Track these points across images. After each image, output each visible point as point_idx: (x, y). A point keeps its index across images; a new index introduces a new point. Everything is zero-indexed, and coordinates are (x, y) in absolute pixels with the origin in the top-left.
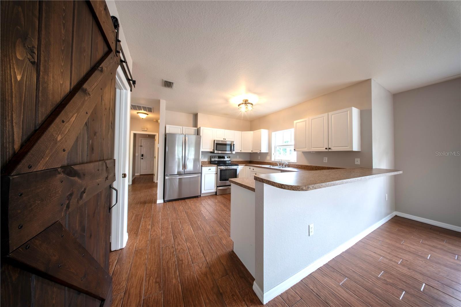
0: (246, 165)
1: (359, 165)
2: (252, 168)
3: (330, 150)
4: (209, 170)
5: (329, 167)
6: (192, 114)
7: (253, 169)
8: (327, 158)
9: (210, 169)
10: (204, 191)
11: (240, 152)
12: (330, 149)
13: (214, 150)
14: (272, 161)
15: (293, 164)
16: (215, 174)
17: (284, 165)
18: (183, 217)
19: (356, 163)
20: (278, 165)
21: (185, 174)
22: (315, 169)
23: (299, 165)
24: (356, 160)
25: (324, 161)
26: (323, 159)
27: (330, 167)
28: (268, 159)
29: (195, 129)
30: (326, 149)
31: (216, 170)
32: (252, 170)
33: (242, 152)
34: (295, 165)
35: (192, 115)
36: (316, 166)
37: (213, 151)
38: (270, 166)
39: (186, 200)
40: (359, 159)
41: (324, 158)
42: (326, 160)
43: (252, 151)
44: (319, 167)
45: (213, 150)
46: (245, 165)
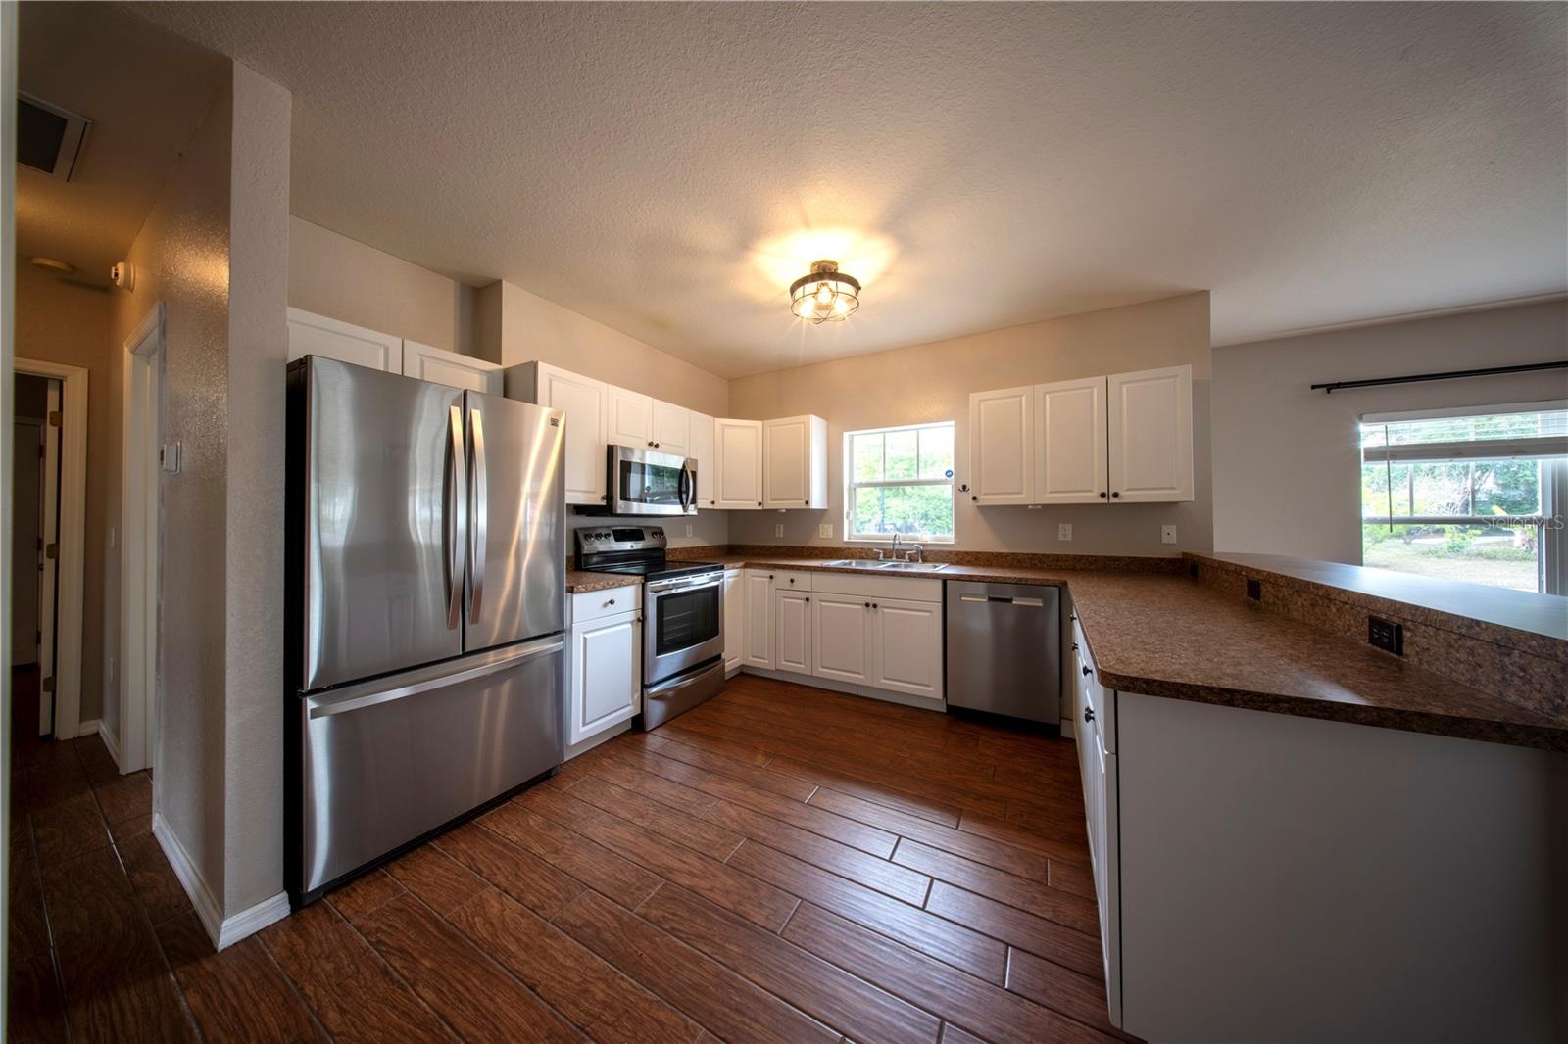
0: (745, 566)
1: (1173, 544)
2: (782, 576)
3: (1113, 500)
4: (605, 605)
5: (1081, 556)
6: (449, 275)
7: (792, 581)
8: (1069, 527)
9: (612, 602)
10: (582, 729)
11: (712, 507)
12: (1116, 495)
13: (609, 497)
14: (846, 543)
15: (943, 552)
16: (632, 622)
17: (907, 557)
18: (600, 996)
19: (1166, 539)
20: (882, 555)
21: (465, 655)
22: (1028, 565)
23: (967, 553)
24: (1165, 529)
25: (1061, 538)
26: (1058, 528)
27: (1084, 556)
28: (824, 536)
29: (489, 373)
30: (1103, 495)
31: (637, 604)
32: (788, 584)
33: (717, 507)
34: (950, 553)
35: (451, 283)
36: (1034, 555)
37: (604, 503)
38: (850, 564)
39: (489, 823)
40: (1174, 527)
41: (1061, 526)
42: (1066, 532)
43: (760, 504)
44: (1043, 555)
45: (603, 498)
46: (741, 564)
